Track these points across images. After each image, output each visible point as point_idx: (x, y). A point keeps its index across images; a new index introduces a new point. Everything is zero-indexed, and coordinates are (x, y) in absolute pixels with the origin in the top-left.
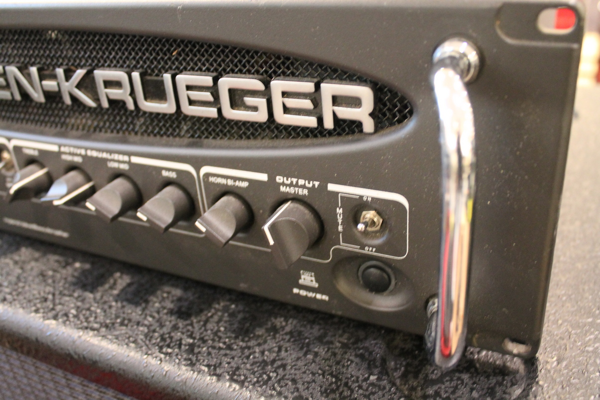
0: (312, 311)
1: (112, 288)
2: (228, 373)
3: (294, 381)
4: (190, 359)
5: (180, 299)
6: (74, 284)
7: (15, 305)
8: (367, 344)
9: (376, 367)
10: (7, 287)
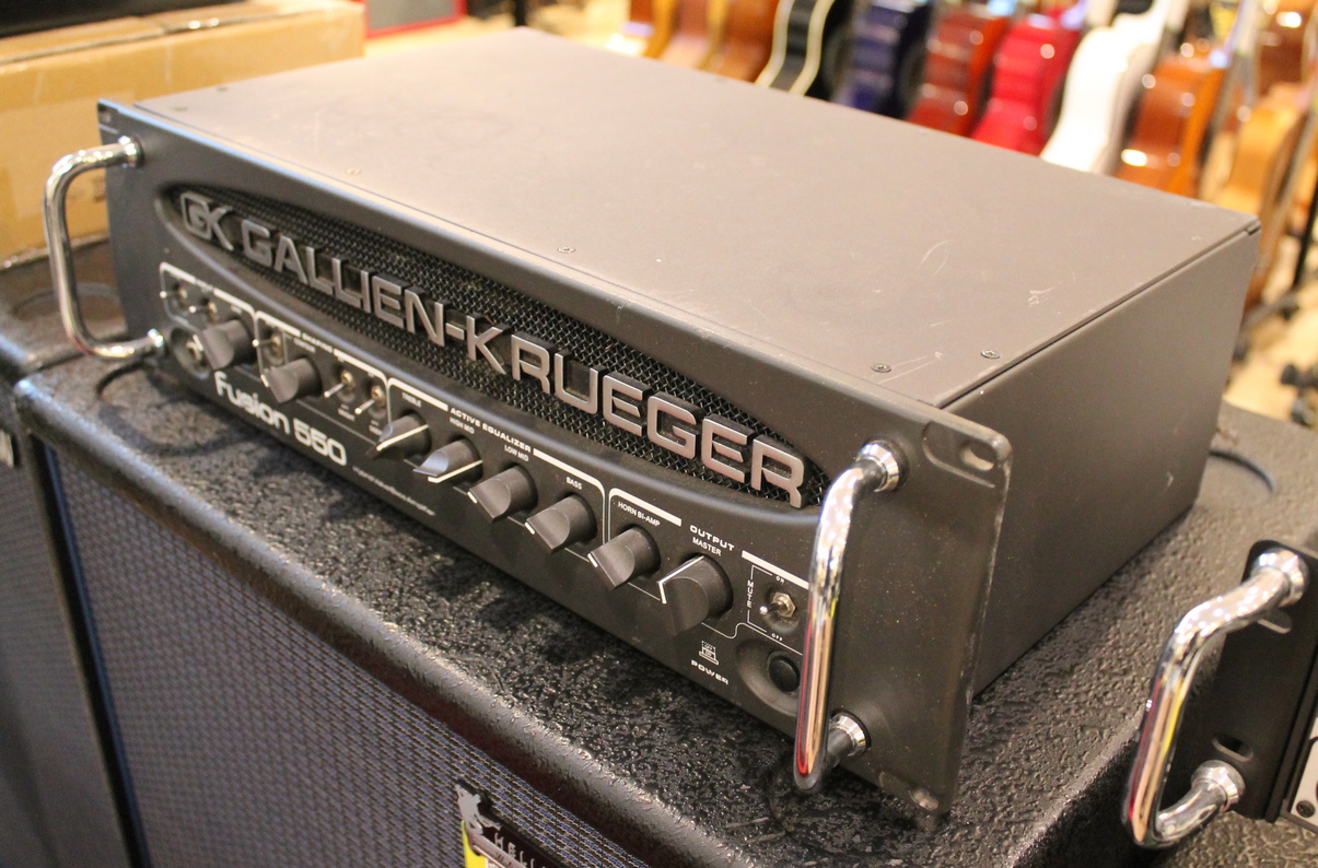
0: (709, 693)
1: (475, 600)
2: (584, 738)
3: (655, 766)
4: (546, 712)
5: (555, 637)
6: (429, 583)
7: (352, 593)
8: (757, 749)
9: (755, 777)
10: (345, 565)
